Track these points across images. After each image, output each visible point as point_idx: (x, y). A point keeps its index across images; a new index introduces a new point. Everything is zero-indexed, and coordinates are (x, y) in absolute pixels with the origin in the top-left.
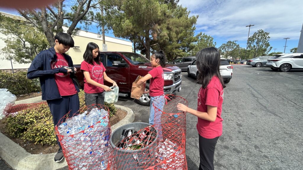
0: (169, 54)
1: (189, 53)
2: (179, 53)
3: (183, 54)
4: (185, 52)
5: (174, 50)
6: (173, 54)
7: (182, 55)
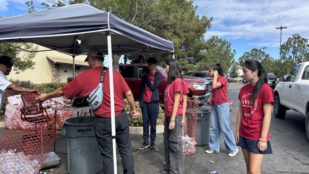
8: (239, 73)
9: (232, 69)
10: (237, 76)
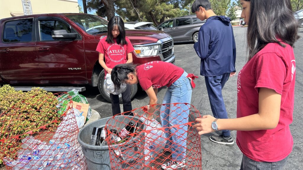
0: (150, 13)
1: (185, 10)
2: (167, 10)
3: (175, 13)
4: (178, 9)
5: (157, 5)
6: (157, 14)
7: (174, 15)
8: (237, 15)
9: (230, 10)
10: (235, 18)
